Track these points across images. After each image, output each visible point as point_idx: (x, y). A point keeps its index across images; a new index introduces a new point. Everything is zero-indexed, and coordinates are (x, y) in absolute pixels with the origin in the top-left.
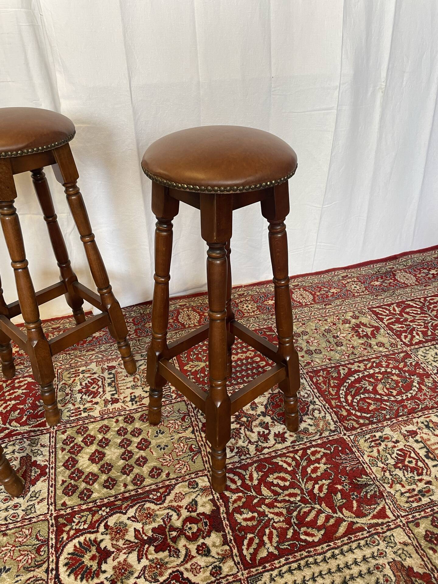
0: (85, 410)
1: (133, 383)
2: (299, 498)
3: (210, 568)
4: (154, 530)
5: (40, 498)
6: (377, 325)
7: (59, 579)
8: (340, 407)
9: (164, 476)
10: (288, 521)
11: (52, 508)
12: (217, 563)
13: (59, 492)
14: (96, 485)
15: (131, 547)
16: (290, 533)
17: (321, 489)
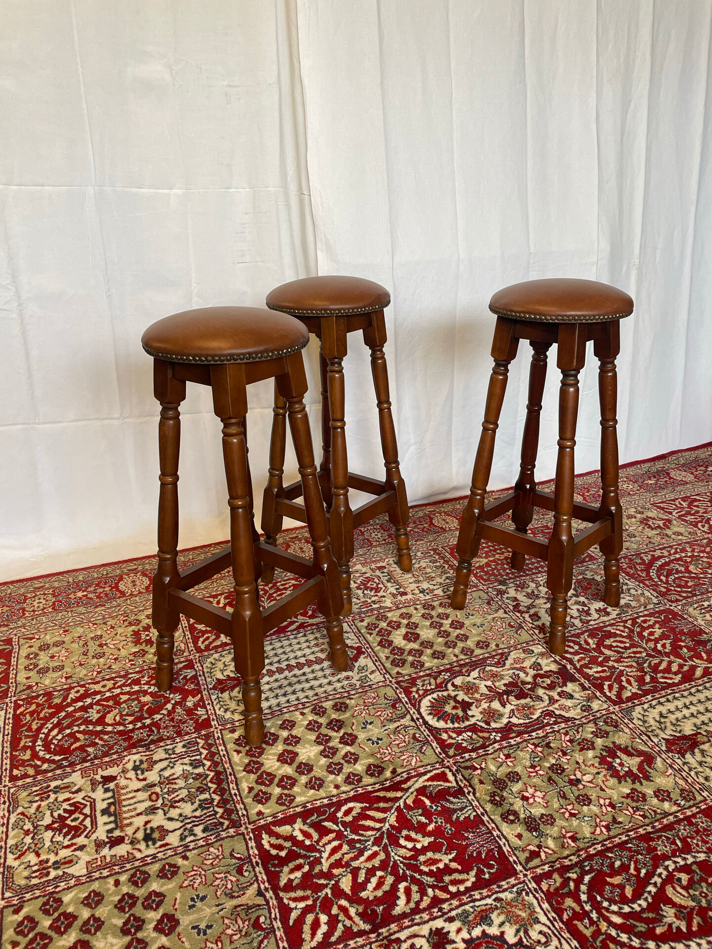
0: (374, 602)
1: (414, 579)
2: (644, 654)
3: (579, 707)
4: (505, 685)
5: (369, 671)
6: (666, 518)
7: (429, 725)
8: (657, 585)
9: (493, 646)
10: (641, 670)
11: (387, 676)
12: (585, 703)
13: (388, 665)
14: (424, 658)
15: (489, 697)
16: (648, 679)
17: (664, 646)
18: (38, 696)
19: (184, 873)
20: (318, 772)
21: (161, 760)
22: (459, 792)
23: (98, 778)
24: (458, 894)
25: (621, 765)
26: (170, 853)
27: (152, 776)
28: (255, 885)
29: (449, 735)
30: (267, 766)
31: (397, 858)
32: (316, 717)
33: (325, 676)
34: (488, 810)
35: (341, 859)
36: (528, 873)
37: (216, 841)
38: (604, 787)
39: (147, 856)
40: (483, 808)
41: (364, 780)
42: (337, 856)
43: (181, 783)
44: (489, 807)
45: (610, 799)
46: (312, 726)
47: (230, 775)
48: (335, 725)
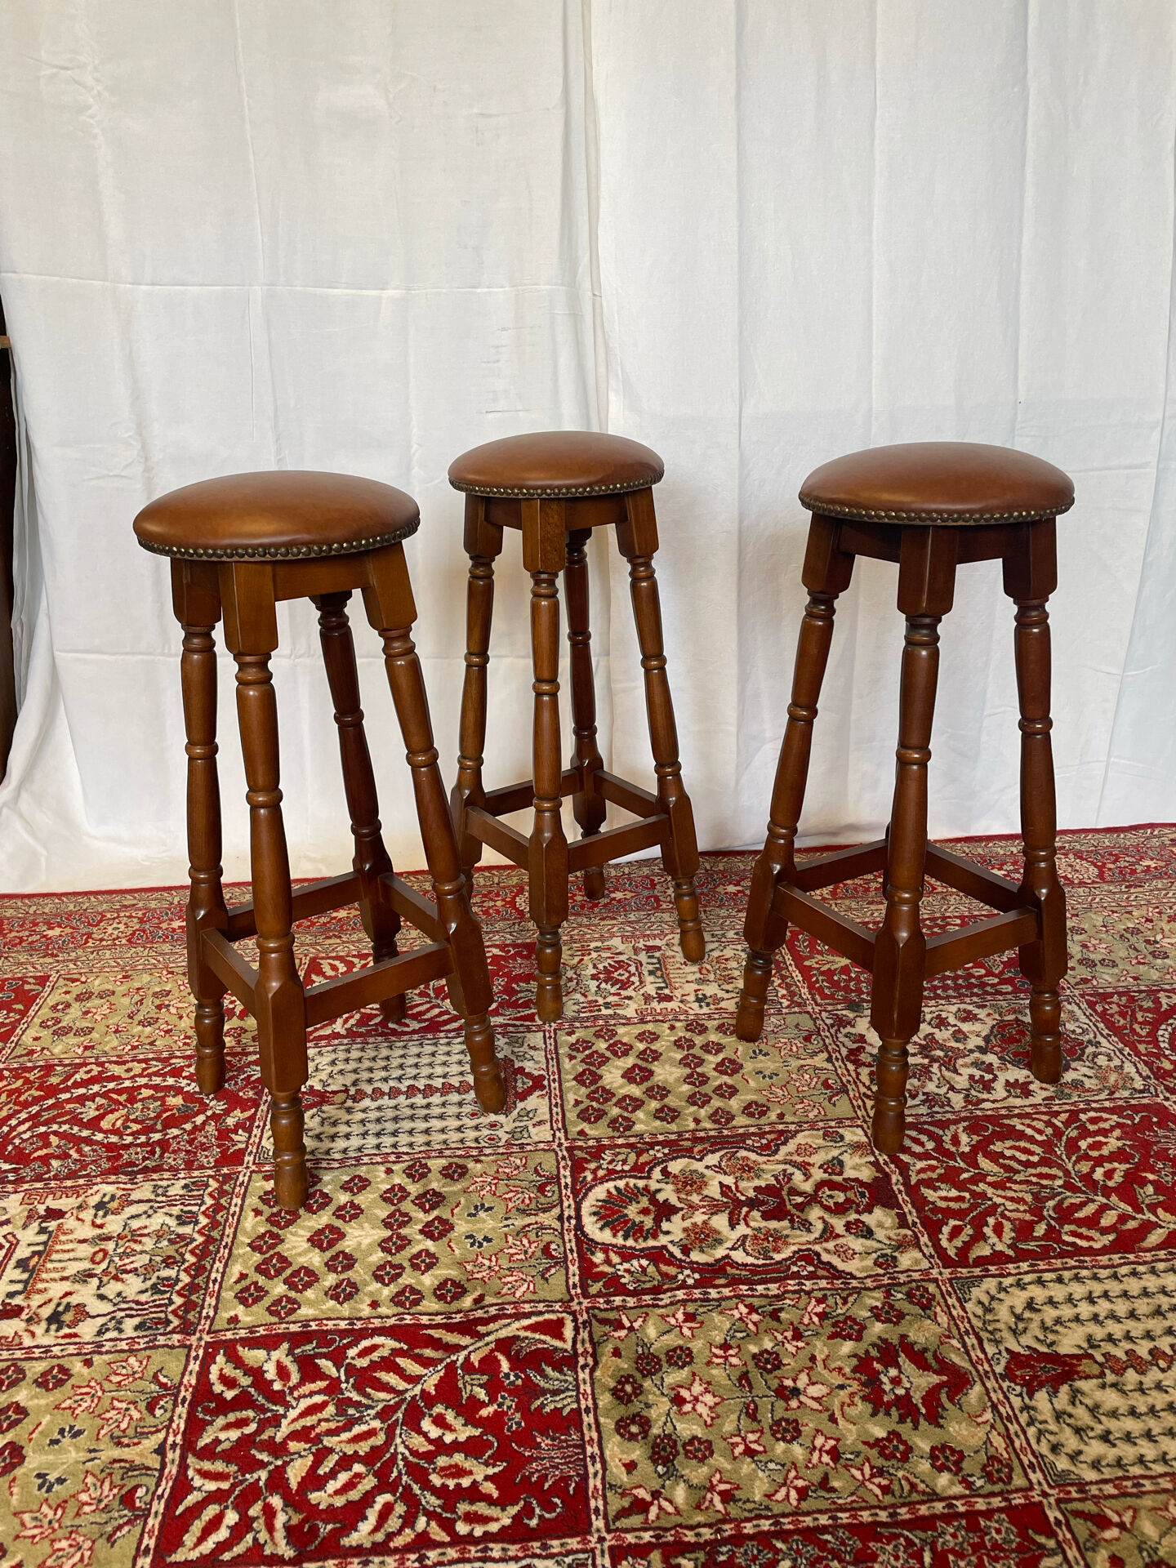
0: (607, 1005)
1: (698, 976)
2: (1060, 1182)
3: (874, 1256)
4: (756, 1189)
5: (537, 1119)
7: (583, 1233)
8: (1159, 1056)
9: (773, 1116)
10: (1037, 1212)
11: (560, 1135)
12: (889, 1251)
13: (571, 1115)
14: (640, 1114)
15: (715, 1206)
16: (1040, 1230)
17: (1109, 1175)
18: (35, 1068)
19: (73, 1386)
20: (359, 1274)
21: (140, 1201)
22: (568, 1362)
23: (41, 1209)
24: (470, 1539)
25: (896, 1381)
26: (72, 1349)
27: (114, 1224)
28: (162, 1435)
29: (608, 1257)
30: (287, 1246)
31: (401, 1449)
32: (407, 1180)
33: (458, 1116)
34: (601, 1404)
35: (313, 1427)
36: (608, 1537)
37: (145, 1349)
38: (838, 1414)
39: (37, 1347)
40: (594, 1399)
41: (424, 1302)
42: (309, 1421)
43: (149, 1243)
44: (605, 1400)
45: (838, 1440)
46: (395, 1195)
47: (225, 1247)
48: (428, 1201)
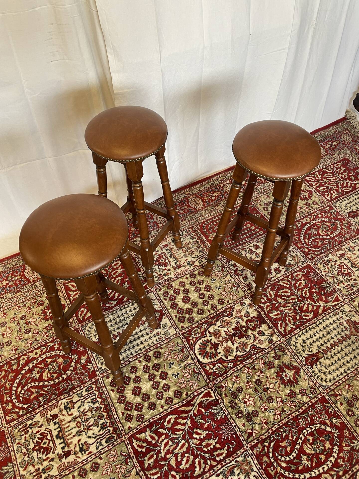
0: (165, 275)
1: (183, 254)
2: (297, 300)
3: (267, 340)
4: (233, 329)
5: (168, 327)
6: (310, 189)
7: (200, 361)
8: (303, 247)
9: (226, 302)
10: (295, 312)
11: (177, 330)
12: (270, 338)
13: (177, 322)
14: (194, 314)
15: (226, 339)
16: (298, 317)
17: (306, 293)
18: (4, 365)
19: (102, 467)
20: (153, 399)
21: (77, 402)
22: (216, 403)
23: (49, 416)
24: (221, 461)
25: (286, 376)
26: (93, 457)
27: (75, 412)
28: (134, 469)
29: (210, 367)
30: (128, 398)
31: (193, 445)
32: (146, 363)
33: (147, 334)
35: (169, 449)
36: (248, 445)
37: (113, 447)
38: (279, 391)
39: (84, 460)
40: (227, 411)
41: (174, 400)
42: (167, 448)
43: (90, 414)
44: (230, 410)
45: (281, 397)
46: (146, 369)
47: (112, 406)
48: (156, 367)
